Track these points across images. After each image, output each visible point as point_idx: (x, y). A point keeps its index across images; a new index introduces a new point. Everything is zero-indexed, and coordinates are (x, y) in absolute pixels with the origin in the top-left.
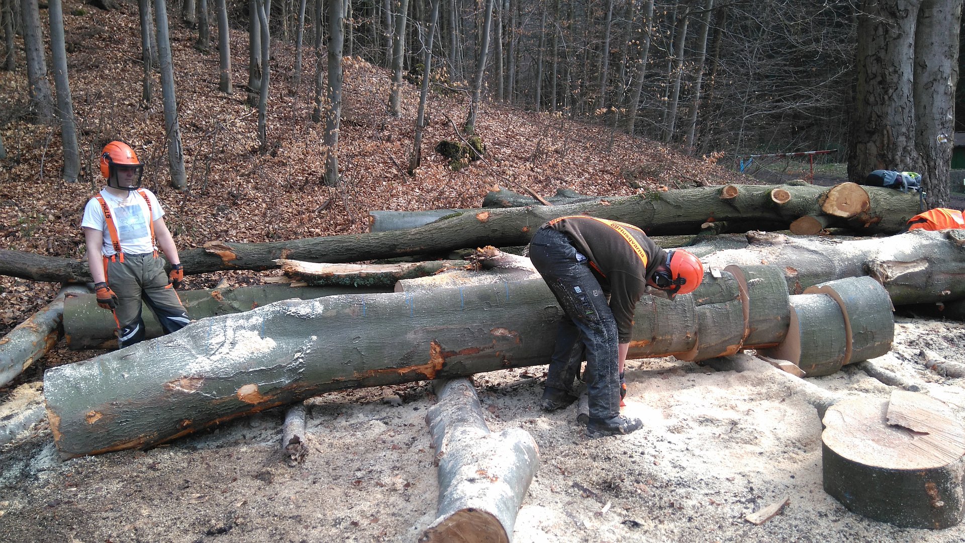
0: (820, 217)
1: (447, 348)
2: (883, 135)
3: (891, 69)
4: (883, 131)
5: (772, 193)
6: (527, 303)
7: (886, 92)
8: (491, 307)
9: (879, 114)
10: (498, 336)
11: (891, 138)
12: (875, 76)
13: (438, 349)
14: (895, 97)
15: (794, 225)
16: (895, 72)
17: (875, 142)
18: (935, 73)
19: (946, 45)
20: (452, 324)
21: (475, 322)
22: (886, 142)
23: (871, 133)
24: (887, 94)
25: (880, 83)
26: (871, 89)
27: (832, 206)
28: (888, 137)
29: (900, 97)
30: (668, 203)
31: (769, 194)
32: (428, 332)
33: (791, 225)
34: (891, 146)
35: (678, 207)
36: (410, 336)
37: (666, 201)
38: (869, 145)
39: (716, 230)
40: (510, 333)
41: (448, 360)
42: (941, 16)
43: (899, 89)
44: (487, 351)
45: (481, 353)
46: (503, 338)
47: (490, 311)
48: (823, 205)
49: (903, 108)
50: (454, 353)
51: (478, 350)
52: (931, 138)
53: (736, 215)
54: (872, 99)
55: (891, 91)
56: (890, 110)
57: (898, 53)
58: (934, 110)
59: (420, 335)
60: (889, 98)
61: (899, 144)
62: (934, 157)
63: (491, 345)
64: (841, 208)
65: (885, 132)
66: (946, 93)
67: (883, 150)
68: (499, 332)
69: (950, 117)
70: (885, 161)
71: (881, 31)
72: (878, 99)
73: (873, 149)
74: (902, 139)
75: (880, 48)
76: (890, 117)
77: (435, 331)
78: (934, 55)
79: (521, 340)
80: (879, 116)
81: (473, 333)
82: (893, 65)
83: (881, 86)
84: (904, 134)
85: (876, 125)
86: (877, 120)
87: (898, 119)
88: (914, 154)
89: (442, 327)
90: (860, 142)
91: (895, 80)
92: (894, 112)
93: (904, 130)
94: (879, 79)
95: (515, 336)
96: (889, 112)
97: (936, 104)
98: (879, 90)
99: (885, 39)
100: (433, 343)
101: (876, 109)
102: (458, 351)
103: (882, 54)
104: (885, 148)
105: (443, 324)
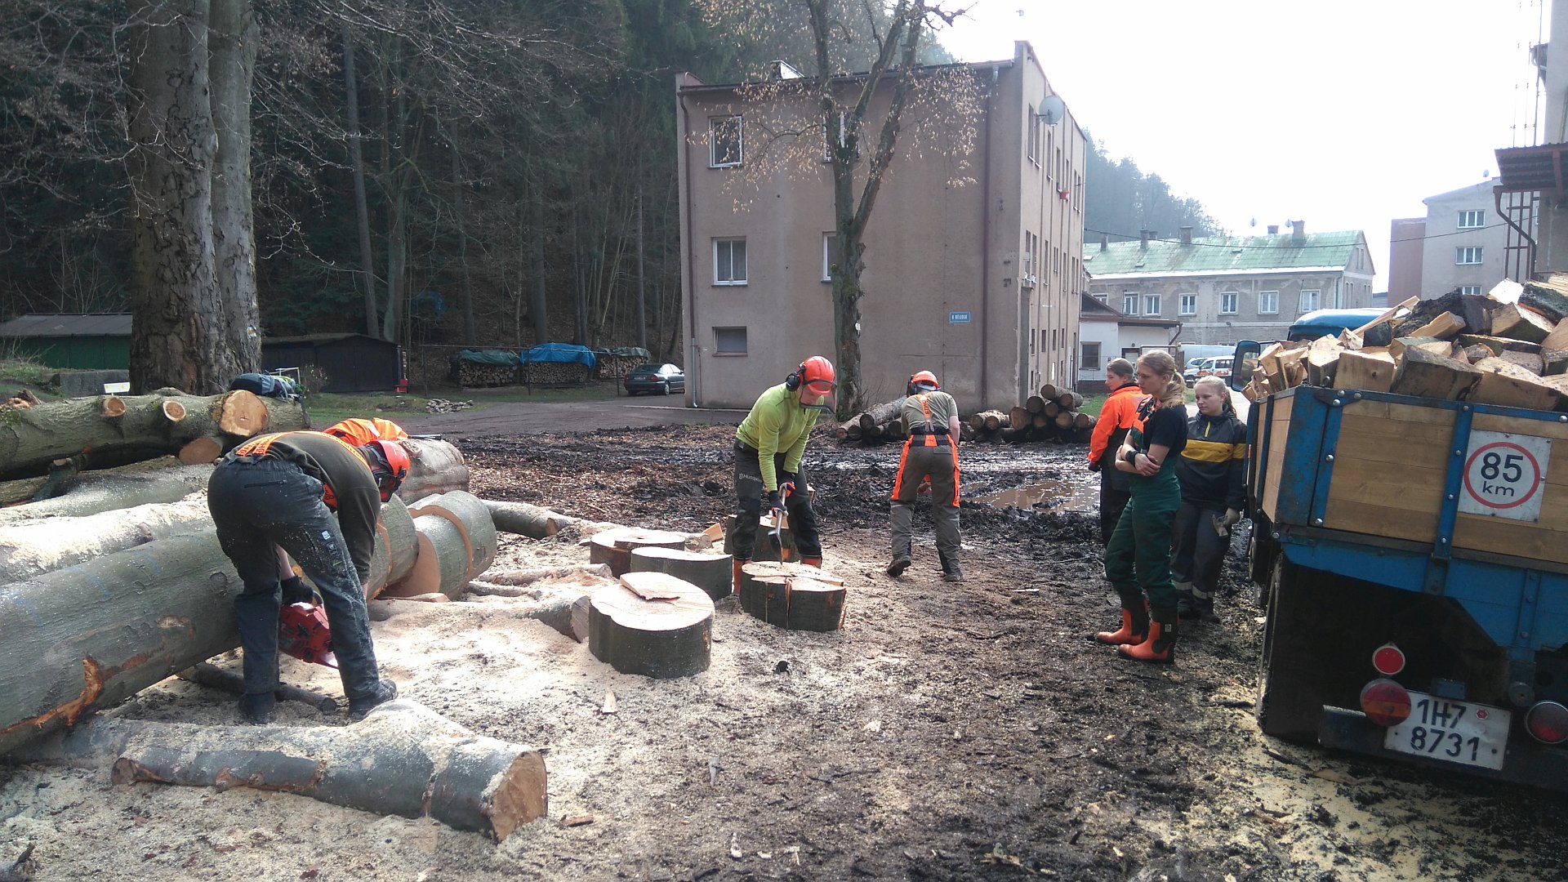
0: (218, 438)
1: (105, 663)
2: (190, 325)
3: (191, 237)
4: (189, 319)
5: (164, 407)
6: (186, 574)
7: (188, 267)
8: (144, 588)
9: (181, 296)
10: (167, 630)
11: (201, 330)
12: (169, 244)
13: (93, 669)
14: (198, 274)
15: (185, 451)
16: (197, 241)
17: (178, 335)
18: (234, 247)
19: (242, 213)
20: (104, 625)
21: (133, 615)
22: (194, 335)
23: (173, 323)
24: (190, 270)
25: (178, 254)
26: (165, 260)
27: (230, 421)
28: (197, 328)
29: (206, 275)
30: (36, 427)
31: (160, 408)
32: (75, 645)
33: (182, 450)
34: (202, 341)
35: (49, 433)
36: (50, 658)
37: (32, 424)
38: (170, 338)
39: (76, 466)
40: (180, 622)
41: (107, 683)
42: (233, 174)
43: (203, 264)
44: (157, 655)
45: (150, 660)
46: (174, 631)
47: (146, 594)
48: (220, 422)
49: (210, 291)
50: (115, 670)
51: (147, 657)
52: (241, 330)
53: (119, 441)
54: (168, 275)
55: (193, 266)
56: (196, 292)
57: (198, 216)
58: (240, 295)
59: (65, 652)
60: (193, 275)
61: (212, 337)
62: (248, 357)
63: (160, 644)
64: (241, 425)
65: (193, 321)
66: (248, 274)
67: (191, 345)
68: (167, 623)
69: (255, 304)
70: (195, 360)
71: (172, 183)
72: (177, 276)
73: (176, 344)
74: (214, 331)
75: (173, 205)
76: (197, 302)
77: (84, 641)
78: (231, 224)
79: (194, 628)
80: (181, 299)
81: (135, 632)
82: (193, 232)
83: (180, 259)
84: (215, 325)
85: (178, 311)
86: (178, 305)
87: (206, 303)
88: (228, 351)
89: (92, 632)
90: (156, 334)
91: (197, 252)
92: (200, 295)
93: (214, 319)
94: (176, 248)
95: (186, 624)
96: (195, 294)
97: (240, 287)
98: (177, 262)
99: (180, 195)
100: (86, 661)
101: (175, 288)
102: (120, 665)
103: (177, 215)
104: (194, 342)
105: (92, 627)
